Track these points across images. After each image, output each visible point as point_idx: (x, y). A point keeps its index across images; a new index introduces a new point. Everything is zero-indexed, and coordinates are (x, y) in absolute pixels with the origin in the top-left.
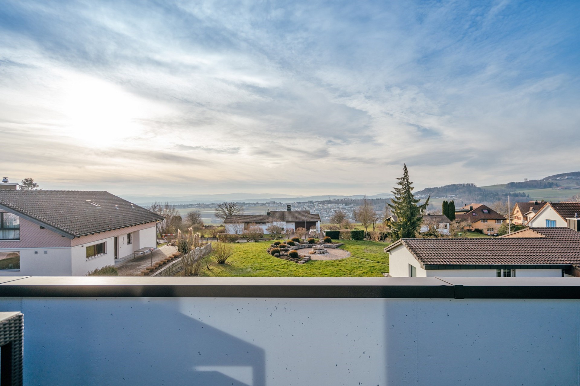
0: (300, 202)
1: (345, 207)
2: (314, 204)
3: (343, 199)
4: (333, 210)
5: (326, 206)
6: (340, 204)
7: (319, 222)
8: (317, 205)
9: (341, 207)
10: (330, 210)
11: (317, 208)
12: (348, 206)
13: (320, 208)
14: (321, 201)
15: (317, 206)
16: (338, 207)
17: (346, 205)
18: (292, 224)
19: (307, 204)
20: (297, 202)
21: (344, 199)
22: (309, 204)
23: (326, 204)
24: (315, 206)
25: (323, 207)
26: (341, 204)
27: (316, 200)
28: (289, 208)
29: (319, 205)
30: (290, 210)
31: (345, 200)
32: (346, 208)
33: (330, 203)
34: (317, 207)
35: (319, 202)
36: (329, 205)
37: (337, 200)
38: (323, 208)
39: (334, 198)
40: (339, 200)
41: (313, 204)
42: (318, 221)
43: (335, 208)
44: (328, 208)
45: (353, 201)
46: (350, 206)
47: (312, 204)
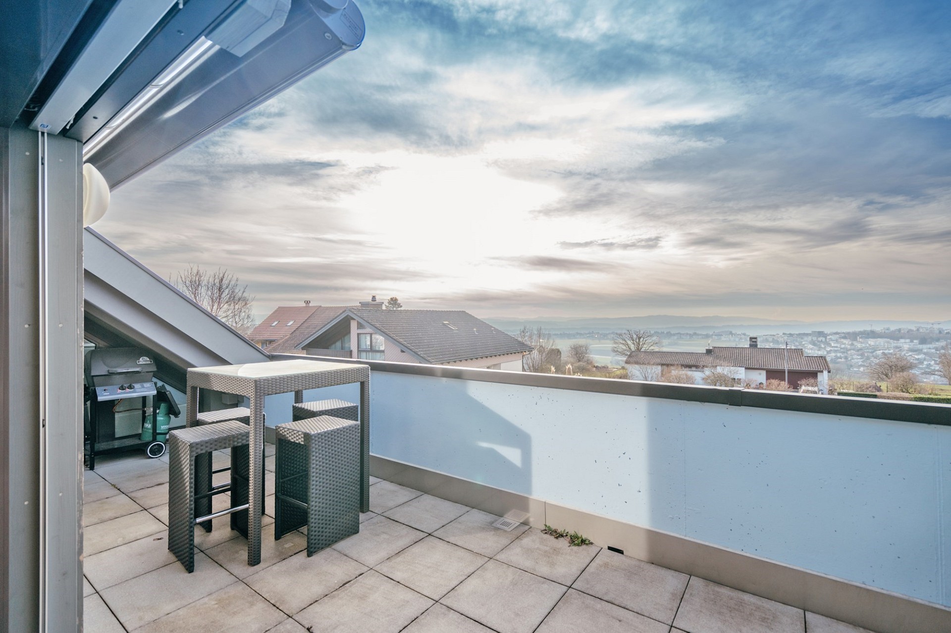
0: (790, 334)
1: (920, 347)
2: (828, 337)
3: (915, 329)
4: (881, 351)
5: (861, 343)
6: (902, 341)
7: (825, 373)
8: (837, 340)
9: (906, 347)
10: (872, 352)
11: (837, 347)
12: (928, 346)
13: (843, 346)
14: (848, 333)
15: (834, 343)
16: (897, 347)
17: (923, 341)
18: (760, 374)
19: (810, 338)
20: (784, 334)
21: (918, 330)
22: (815, 339)
23: (860, 338)
24: (831, 342)
25: (852, 344)
26: (908, 341)
27: (835, 331)
28: (753, 342)
29: (842, 340)
30: (756, 346)
31: (921, 330)
32: (922, 350)
33: (874, 337)
34: (836, 345)
35: (843, 335)
36: (871, 342)
37: (892, 331)
38: (853, 347)
39: (886, 326)
40: (899, 330)
41: (826, 338)
42: (822, 372)
43: (888, 348)
44: (868, 349)
45: (947, 333)
46: (934, 346)
47: (824, 339)
